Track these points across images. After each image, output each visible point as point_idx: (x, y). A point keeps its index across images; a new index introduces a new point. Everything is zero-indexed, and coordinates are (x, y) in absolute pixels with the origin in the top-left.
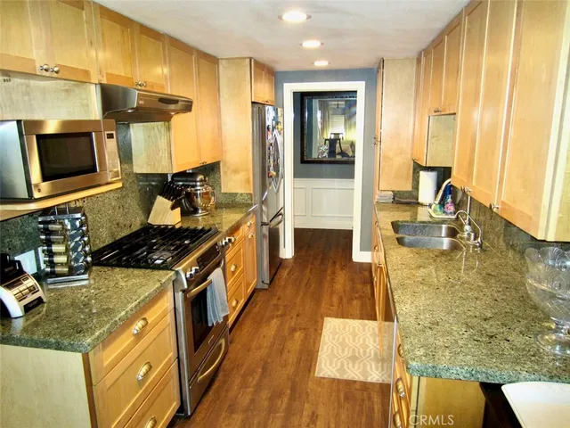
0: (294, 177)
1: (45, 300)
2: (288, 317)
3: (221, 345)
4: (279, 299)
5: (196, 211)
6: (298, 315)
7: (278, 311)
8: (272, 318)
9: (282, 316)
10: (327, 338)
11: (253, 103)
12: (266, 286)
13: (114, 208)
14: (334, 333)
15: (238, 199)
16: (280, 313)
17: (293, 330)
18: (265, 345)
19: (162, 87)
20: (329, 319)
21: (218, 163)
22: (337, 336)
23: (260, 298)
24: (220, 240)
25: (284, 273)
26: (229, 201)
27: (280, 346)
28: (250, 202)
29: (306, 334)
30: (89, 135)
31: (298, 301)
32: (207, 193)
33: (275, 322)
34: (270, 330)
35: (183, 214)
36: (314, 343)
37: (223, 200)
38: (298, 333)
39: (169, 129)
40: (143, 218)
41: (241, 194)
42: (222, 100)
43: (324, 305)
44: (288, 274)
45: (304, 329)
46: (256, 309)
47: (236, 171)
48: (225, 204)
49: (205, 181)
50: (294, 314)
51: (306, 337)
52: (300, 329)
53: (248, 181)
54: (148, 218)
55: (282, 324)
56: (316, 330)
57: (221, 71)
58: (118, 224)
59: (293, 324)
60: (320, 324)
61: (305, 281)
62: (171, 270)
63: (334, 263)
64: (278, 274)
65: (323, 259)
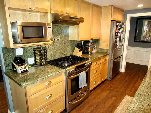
0: (128, 46)
1: (28, 71)
2: (113, 91)
3: (85, 94)
4: (113, 84)
5: (88, 53)
6: (117, 92)
7: (111, 88)
8: (108, 90)
9: (111, 90)
10: (124, 102)
11: (112, 21)
12: (111, 80)
13: (61, 49)
14: (127, 101)
15: (104, 51)
16: (111, 89)
17: (113, 96)
18: (101, 98)
19: (77, 15)
20: (127, 96)
21: (99, 39)
22: (127, 103)
23: (107, 83)
24: (88, 62)
25: (119, 76)
26: (101, 51)
27: (105, 100)
28: (107, 52)
29: (117, 99)
30: (42, 27)
31: (119, 87)
32: (92, 48)
33: (108, 92)
34: (105, 94)
35: (83, 53)
36: (118, 103)
37: (99, 51)
38: (114, 98)
39: (78, 27)
40: (71, 53)
41: (105, 49)
42: (102, 20)
43: (128, 91)
44: (120, 77)
45: (117, 97)
46: (104, 86)
47: (104, 42)
48: (100, 52)
49: (92, 44)
50: (116, 91)
51: (116, 100)
52: (115, 97)
53: (107, 46)
54: (73, 53)
55: (110, 93)
56: (121, 99)
57: (102, 11)
58: (62, 54)
59: (114, 94)
60: (123, 97)
61: (125, 81)
62: (64, 69)
63: (139, 77)
64: (117, 76)
65: (135, 75)
